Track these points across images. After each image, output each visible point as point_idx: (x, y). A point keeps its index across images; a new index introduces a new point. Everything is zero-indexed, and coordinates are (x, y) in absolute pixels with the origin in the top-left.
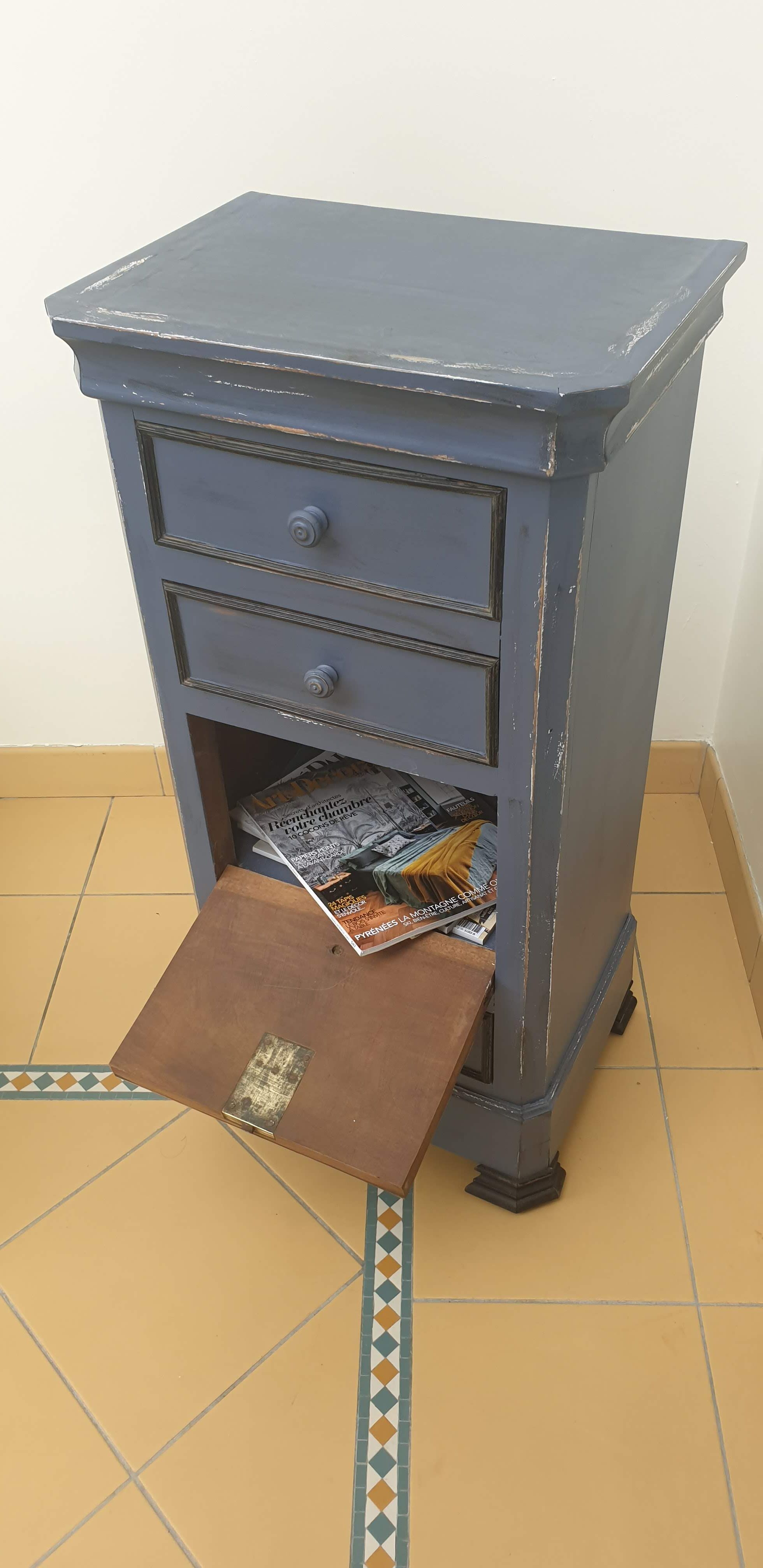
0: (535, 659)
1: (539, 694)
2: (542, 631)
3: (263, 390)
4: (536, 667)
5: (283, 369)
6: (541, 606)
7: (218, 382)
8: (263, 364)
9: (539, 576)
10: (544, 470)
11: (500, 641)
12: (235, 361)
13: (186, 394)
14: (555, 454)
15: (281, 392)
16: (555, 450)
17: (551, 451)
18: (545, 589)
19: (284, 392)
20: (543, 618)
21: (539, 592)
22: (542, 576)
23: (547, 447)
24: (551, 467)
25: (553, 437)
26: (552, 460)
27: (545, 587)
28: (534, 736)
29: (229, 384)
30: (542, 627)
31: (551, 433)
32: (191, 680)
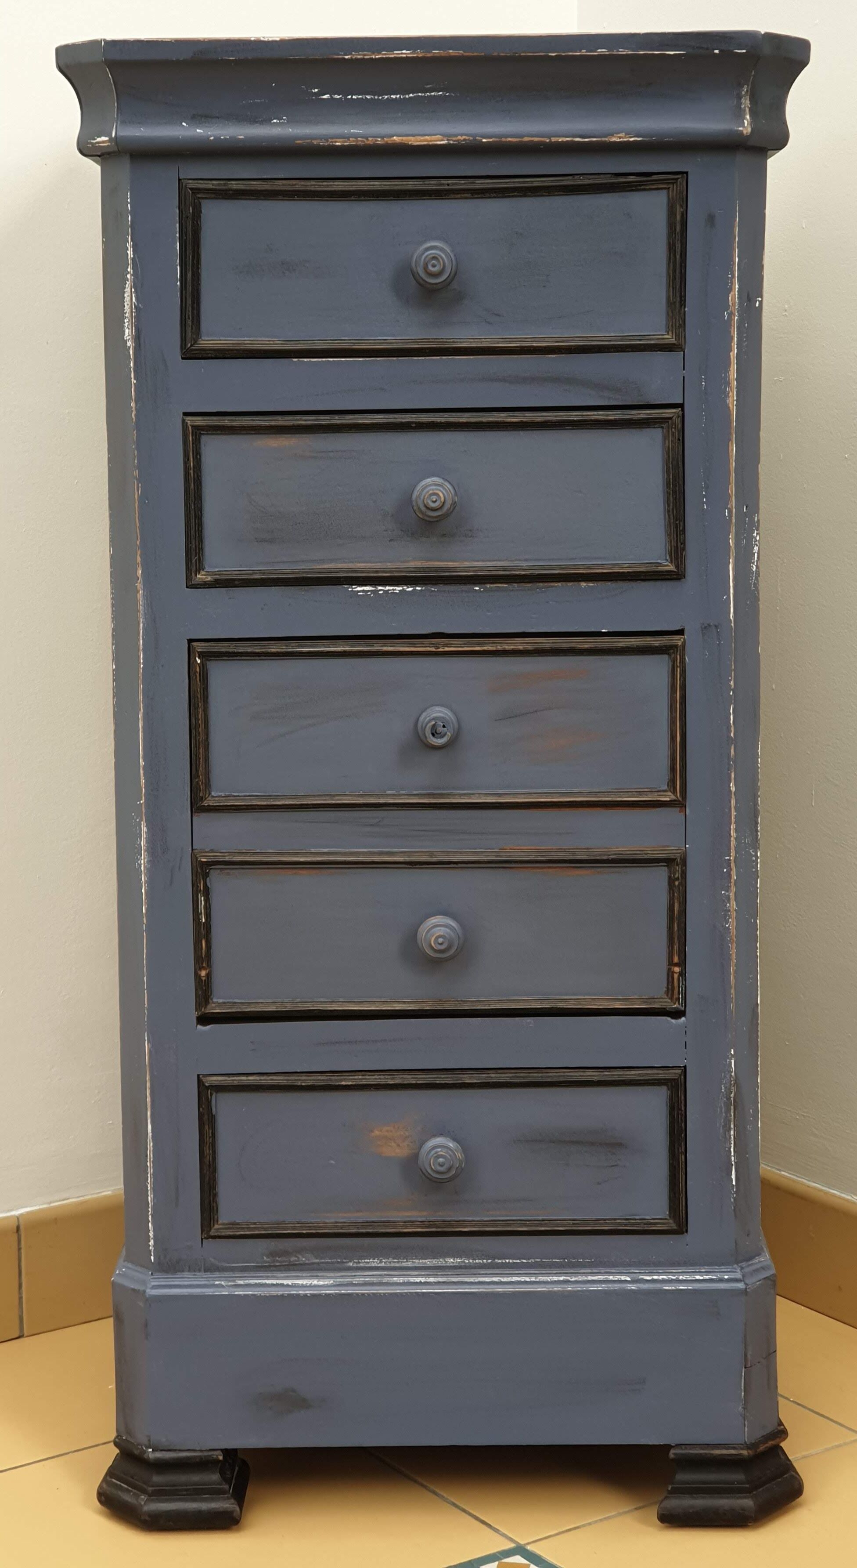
0: (729, 393)
1: (734, 445)
2: (736, 351)
3: (386, 97)
4: (730, 405)
5: (429, 55)
6: (733, 317)
7: (325, 97)
8: (404, 51)
9: (730, 276)
10: (741, 129)
11: (684, 377)
12: (365, 55)
13: (275, 121)
14: (750, 111)
15: (411, 95)
16: (749, 106)
17: (745, 107)
18: (737, 293)
19: (415, 95)
20: (736, 333)
21: (730, 298)
22: (733, 276)
23: (741, 104)
24: (748, 124)
25: (747, 91)
26: (748, 117)
27: (737, 289)
28: (730, 512)
29: (341, 96)
30: (736, 346)
31: (746, 86)
32: (207, 573)
